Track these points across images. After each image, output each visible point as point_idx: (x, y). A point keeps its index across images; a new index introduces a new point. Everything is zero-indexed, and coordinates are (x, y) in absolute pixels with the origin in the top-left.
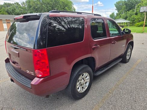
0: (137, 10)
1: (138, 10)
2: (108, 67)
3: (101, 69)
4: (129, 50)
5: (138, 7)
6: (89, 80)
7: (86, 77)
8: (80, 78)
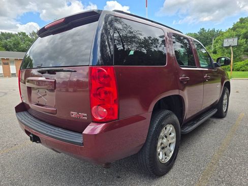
0: (215, 46)
1: (217, 47)
2: (199, 120)
3: (189, 124)
4: (225, 97)
5: (217, 42)
7: (170, 134)
8: (162, 134)
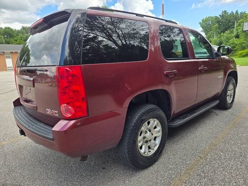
0: (237, 30)
1: (239, 30)
3: (181, 117)
5: (239, 25)
6: (160, 134)
7: (155, 128)
